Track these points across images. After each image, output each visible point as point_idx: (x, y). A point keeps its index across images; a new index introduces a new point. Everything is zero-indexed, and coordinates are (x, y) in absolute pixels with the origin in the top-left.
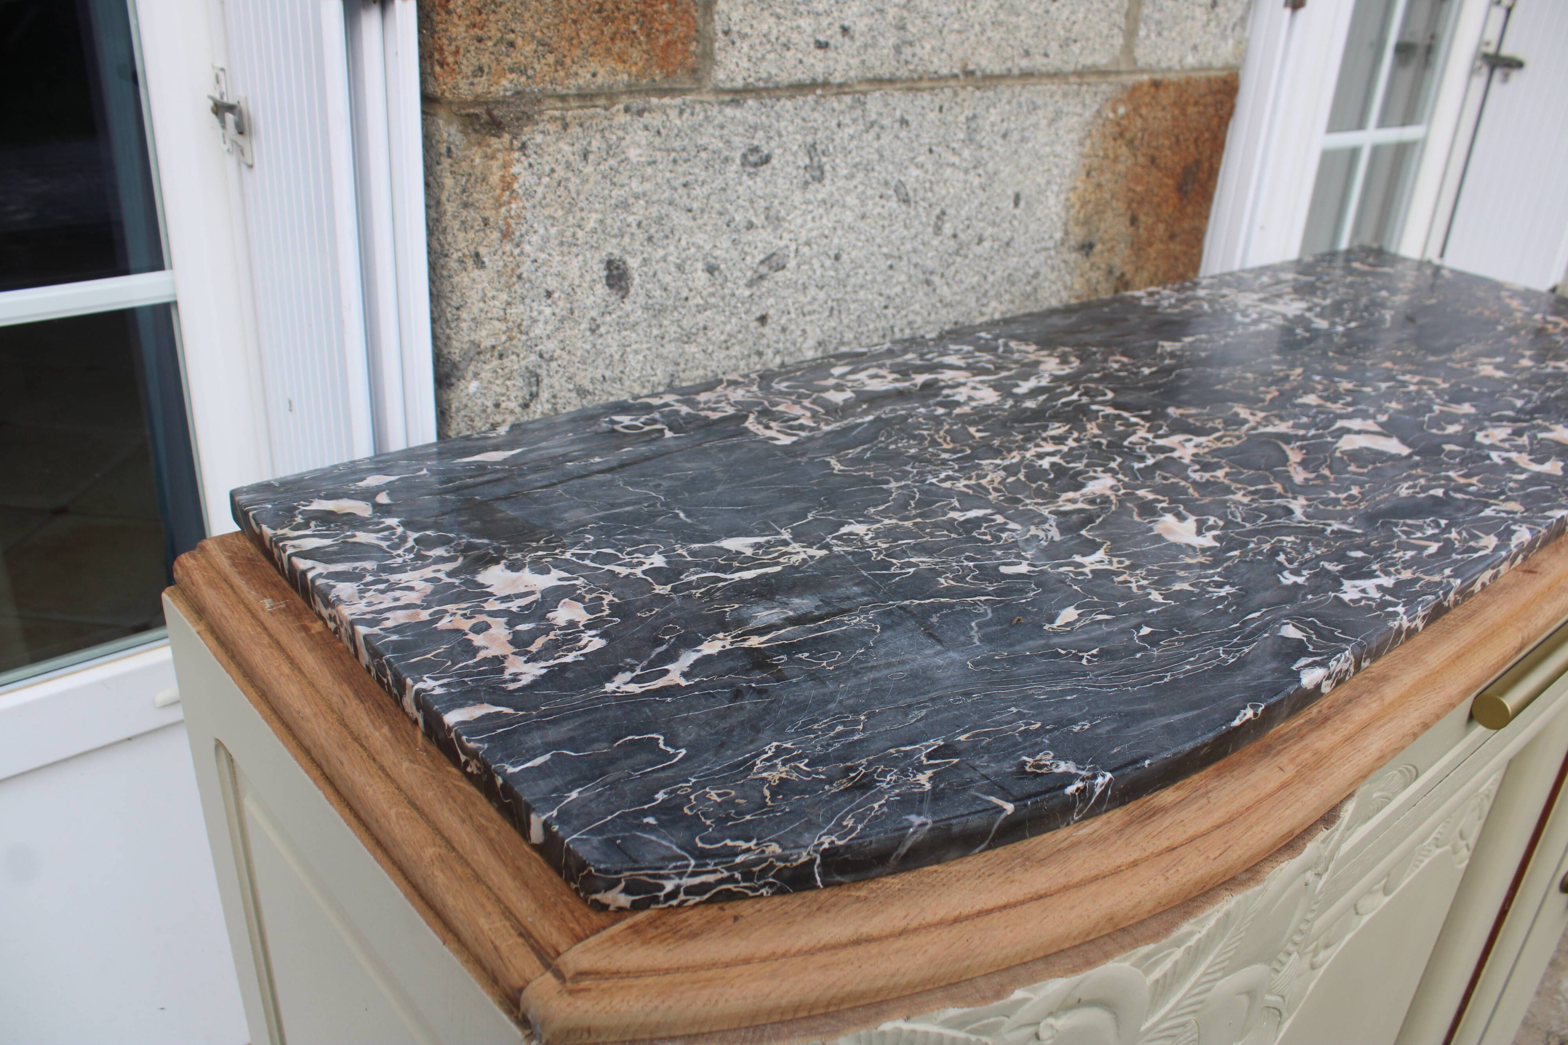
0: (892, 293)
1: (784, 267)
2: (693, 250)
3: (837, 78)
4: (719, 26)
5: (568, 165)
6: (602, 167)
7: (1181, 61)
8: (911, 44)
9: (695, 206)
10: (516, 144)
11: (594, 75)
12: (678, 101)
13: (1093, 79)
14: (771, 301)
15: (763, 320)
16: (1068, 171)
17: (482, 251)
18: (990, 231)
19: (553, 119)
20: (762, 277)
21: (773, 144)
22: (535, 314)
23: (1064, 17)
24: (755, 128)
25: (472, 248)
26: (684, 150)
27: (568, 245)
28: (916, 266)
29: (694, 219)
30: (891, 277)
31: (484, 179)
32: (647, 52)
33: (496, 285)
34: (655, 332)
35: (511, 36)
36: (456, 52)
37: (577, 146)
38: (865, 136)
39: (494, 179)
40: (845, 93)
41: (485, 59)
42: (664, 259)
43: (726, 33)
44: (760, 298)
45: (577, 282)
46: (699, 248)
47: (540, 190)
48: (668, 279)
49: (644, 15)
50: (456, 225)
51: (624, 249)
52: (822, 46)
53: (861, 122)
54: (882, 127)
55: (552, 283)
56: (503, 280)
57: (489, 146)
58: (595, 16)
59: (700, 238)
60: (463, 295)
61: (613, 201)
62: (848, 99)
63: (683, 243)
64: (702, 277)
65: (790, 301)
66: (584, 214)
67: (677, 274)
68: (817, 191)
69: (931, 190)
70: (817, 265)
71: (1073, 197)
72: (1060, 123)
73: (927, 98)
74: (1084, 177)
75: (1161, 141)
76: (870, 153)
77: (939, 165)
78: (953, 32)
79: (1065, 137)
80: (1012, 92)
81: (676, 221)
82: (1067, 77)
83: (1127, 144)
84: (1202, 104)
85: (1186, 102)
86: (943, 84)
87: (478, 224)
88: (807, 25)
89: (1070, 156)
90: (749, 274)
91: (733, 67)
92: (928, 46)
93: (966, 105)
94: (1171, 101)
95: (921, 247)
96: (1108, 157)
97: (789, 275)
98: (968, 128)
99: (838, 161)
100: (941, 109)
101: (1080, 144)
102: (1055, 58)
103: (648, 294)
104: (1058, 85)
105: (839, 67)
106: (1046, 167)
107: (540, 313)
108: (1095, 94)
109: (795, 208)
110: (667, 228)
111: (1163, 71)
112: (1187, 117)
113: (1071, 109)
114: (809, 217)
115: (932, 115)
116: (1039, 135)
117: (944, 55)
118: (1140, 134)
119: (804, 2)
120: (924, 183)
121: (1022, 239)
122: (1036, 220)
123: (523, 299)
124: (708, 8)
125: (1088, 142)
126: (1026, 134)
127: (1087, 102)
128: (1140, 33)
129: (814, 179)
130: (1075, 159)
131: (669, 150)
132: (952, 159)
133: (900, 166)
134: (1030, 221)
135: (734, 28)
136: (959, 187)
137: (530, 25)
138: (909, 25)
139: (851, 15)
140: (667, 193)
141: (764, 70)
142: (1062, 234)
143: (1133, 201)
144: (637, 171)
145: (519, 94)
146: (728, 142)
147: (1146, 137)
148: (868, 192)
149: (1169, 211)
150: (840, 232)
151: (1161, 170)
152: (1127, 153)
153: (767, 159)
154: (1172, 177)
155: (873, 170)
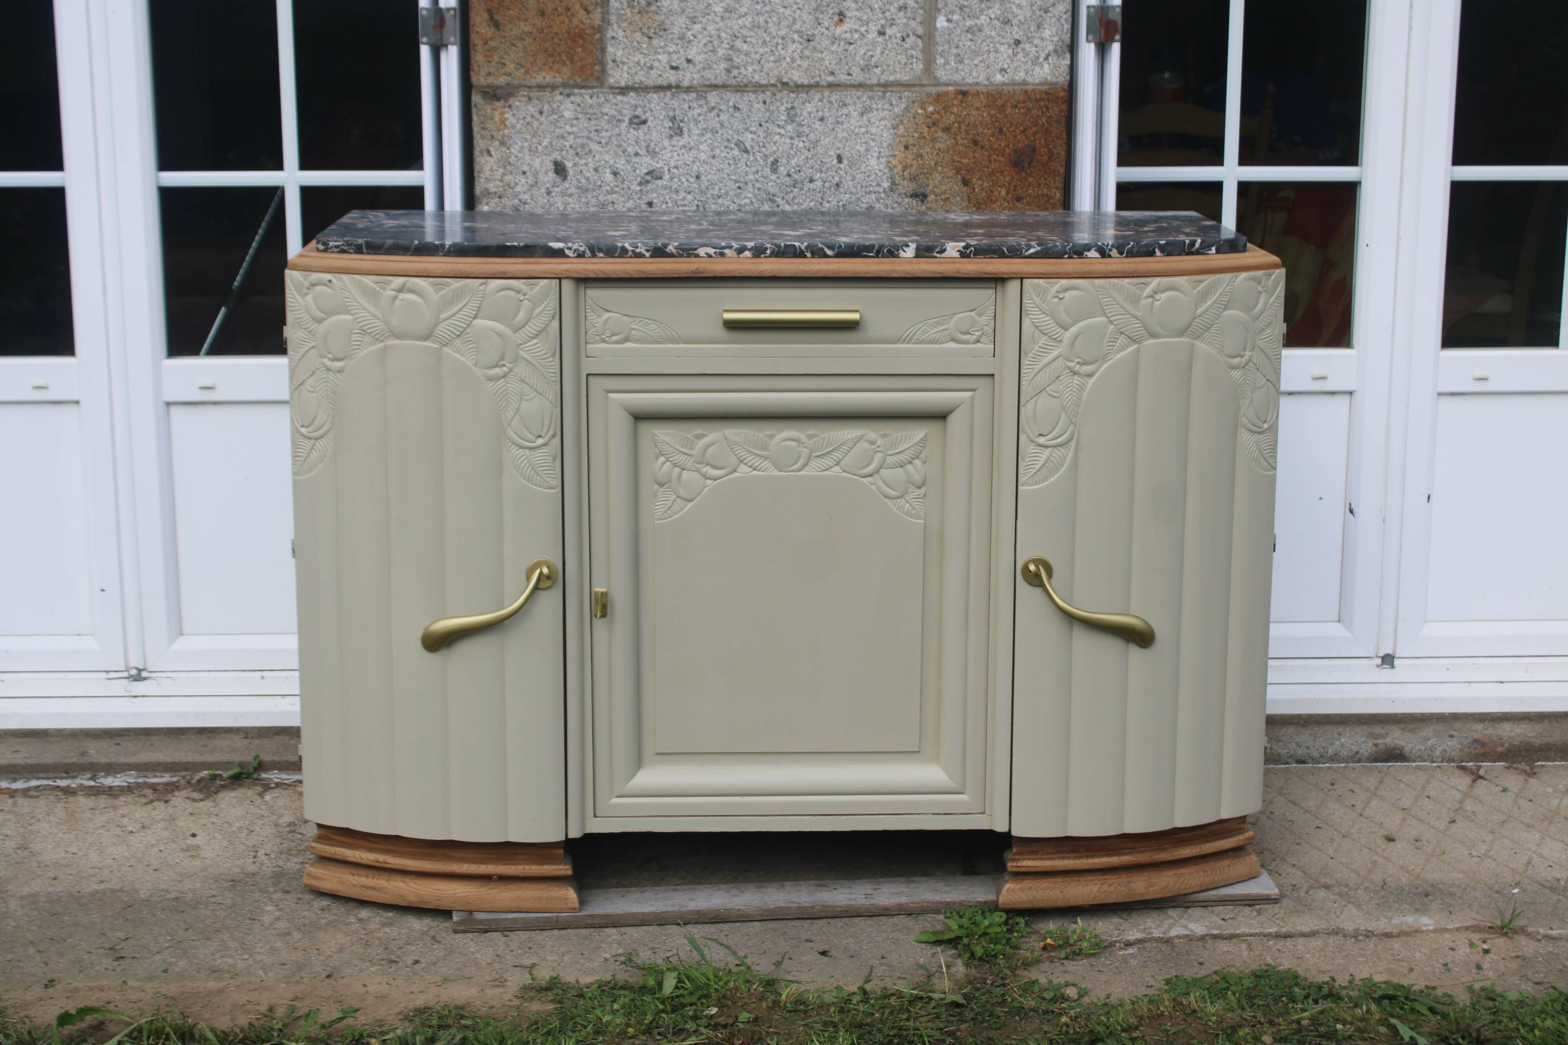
0: (743, 202)
1: (661, 178)
2: (603, 162)
3: (686, 84)
4: (609, 58)
5: (532, 116)
6: (550, 118)
7: (988, 79)
8: (738, 68)
9: (603, 141)
10: (507, 105)
11: (544, 78)
12: (590, 91)
13: (899, 89)
14: (655, 195)
15: (650, 204)
16: (885, 144)
17: (491, 149)
18: (818, 176)
19: (524, 96)
20: (648, 182)
21: (648, 115)
22: (517, 181)
23: (862, 53)
24: (636, 107)
25: (486, 147)
26: (595, 114)
27: (533, 151)
28: (759, 189)
29: (603, 147)
30: (741, 194)
31: (491, 118)
32: (572, 69)
33: (498, 165)
34: (584, 200)
35: (504, 61)
36: (478, 66)
37: (537, 108)
38: (709, 114)
39: (497, 119)
40: (692, 92)
41: (492, 70)
42: (586, 164)
43: (614, 61)
44: (647, 192)
45: (539, 169)
46: (606, 162)
47: (518, 126)
48: (588, 175)
49: (569, 53)
50: (479, 136)
51: (563, 157)
52: (676, 68)
53: (705, 106)
54: (720, 110)
55: (526, 168)
56: (501, 163)
57: (494, 105)
58: (543, 53)
59: (607, 157)
60: (481, 167)
61: (556, 134)
62: (694, 95)
63: (597, 158)
64: (609, 177)
65: (667, 197)
66: (541, 138)
67: (594, 173)
68: (679, 140)
69: (764, 147)
70: (684, 180)
71: (894, 162)
72: (871, 115)
73: (752, 96)
74: (902, 149)
75: (981, 130)
76: (714, 123)
77: (768, 133)
78: (769, 62)
79: (877, 123)
80: (823, 95)
81: (592, 147)
82: (871, 87)
83: (943, 130)
84: (1023, 108)
85: (1003, 106)
86: (764, 89)
87: (489, 137)
88: (664, 58)
89: (885, 135)
90: (639, 179)
91: (618, 77)
92: (750, 69)
93: (784, 101)
94: (984, 104)
95: (762, 179)
96: (924, 138)
97: (665, 183)
98: (788, 114)
99: (691, 126)
100: (765, 102)
101: (894, 128)
102: (858, 76)
103: (578, 181)
104: (863, 92)
105: (686, 79)
106: (863, 141)
107: (520, 181)
108: (901, 98)
109: (665, 148)
110: (587, 150)
111: (970, 85)
112: (1007, 115)
113: (879, 106)
114: (675, 154)
115: (758, 105)
116: (852, 121)
117: (763, 74)
118: (956, 125)
119: (661, 47)
120: (758, 142)
121: (851, 183)
122: (861, 173)
123: (511, 173)
124: (603, 50)
125: (901, 128)
126: (840, 120)
127: (894, 102)
128: (938, 62)
129: (676, 134)
130: (891, 137)
131: (586, 114)
132: (778, 131)
133: (737, 132)
134: (855, 173)
135: (618, 59)
136: (787, 147)
137: (512, 56)
138: (734, 58)
139: (692, 53)
140: (586, 134)
141: (637, 79)
142: (889, 184)
143: (961, 169)
144: (569, 122)
145: (508, 84)
146: (620, 112)
147: (963, 127)
148: (716, 144)
149: (1007, 179)
150: (698, 164)
151: (987, 150)
152: (945, 136)
153: (645, 122)
154: (1003, 156)
155: (717, 132)
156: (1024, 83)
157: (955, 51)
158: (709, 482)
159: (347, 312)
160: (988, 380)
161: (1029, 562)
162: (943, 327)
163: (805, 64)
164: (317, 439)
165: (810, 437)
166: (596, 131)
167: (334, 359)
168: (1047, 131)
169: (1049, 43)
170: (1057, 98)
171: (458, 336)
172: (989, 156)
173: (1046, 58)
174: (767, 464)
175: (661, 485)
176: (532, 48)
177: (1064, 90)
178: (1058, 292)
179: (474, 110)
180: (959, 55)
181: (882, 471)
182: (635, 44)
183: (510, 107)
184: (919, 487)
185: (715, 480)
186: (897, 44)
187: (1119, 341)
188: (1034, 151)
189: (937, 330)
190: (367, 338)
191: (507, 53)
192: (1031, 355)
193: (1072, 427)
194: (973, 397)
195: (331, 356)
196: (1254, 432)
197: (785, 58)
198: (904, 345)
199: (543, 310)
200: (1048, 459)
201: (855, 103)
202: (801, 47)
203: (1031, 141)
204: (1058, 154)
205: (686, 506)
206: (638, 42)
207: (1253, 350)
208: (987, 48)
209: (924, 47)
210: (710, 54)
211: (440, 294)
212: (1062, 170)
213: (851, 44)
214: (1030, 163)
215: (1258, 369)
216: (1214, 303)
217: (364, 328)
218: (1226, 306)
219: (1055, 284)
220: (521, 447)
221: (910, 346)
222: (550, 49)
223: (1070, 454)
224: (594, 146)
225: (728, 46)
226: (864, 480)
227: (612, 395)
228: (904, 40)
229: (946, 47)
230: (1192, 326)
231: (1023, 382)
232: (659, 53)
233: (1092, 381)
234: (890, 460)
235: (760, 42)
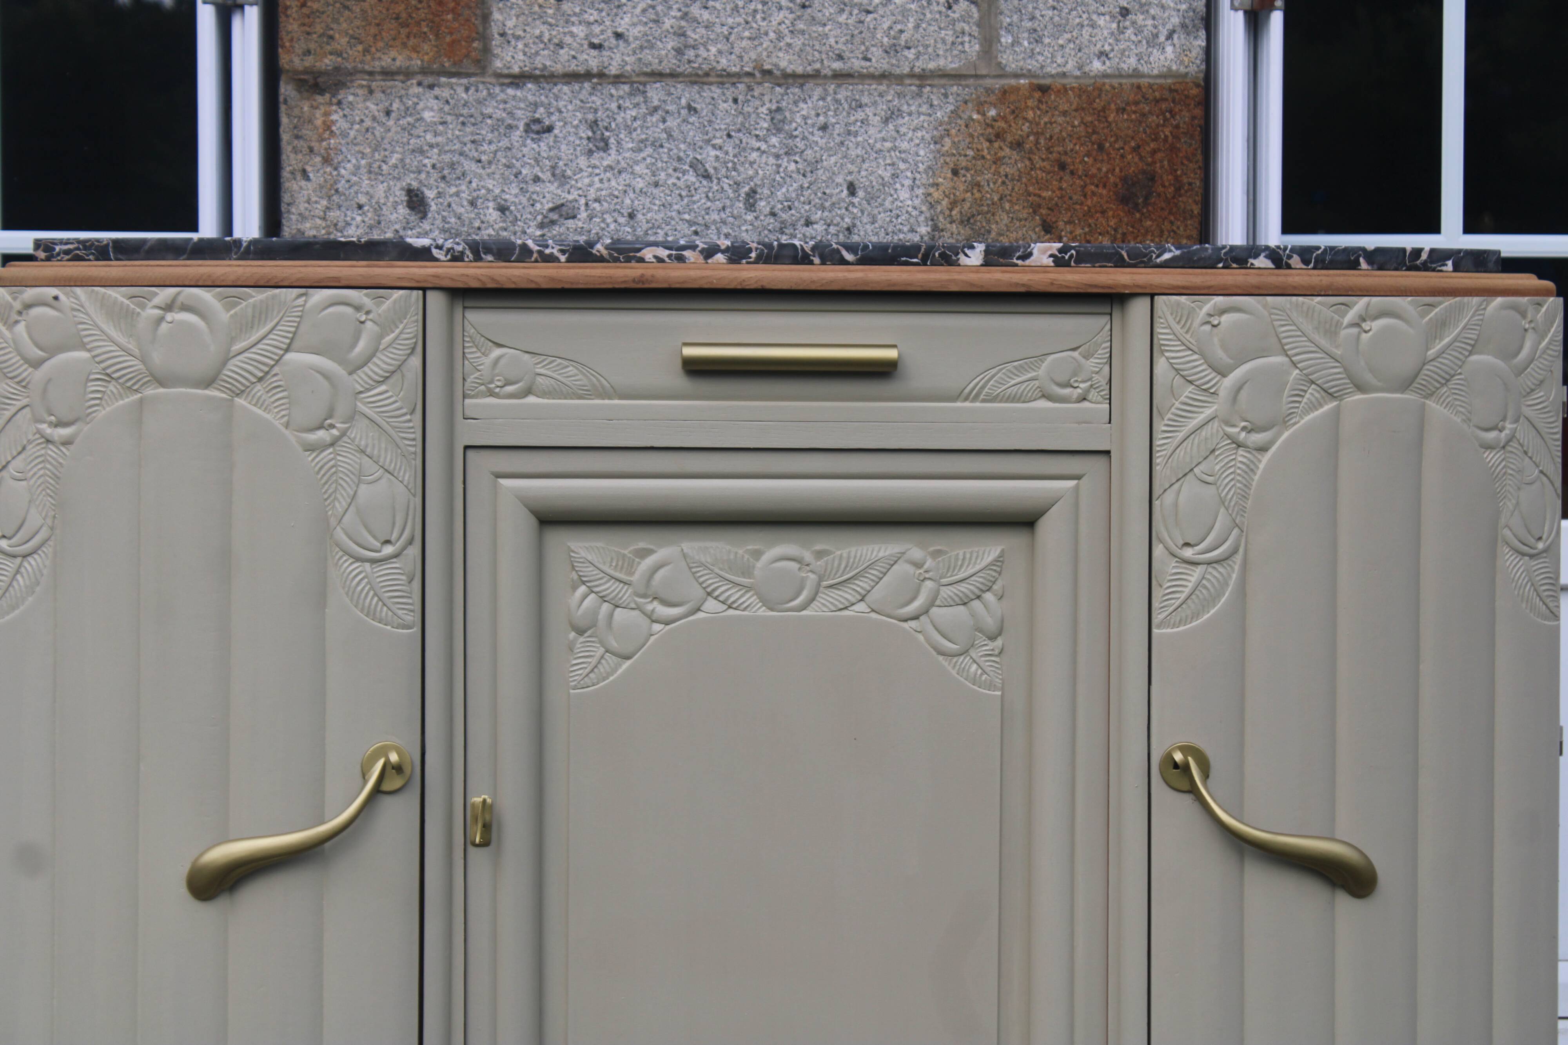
1: (574, 217)
2: (483, 191)
3: (613, 70)
4: (495, 30)
5: (374, 119)
6: (401, 122)
7: (1080, 68)
8: (694, 47)
9: (484, 158)
10: (334, 100)
11: (394, 60)
12: (464, 81)
17: (309, 169)
18: (820, 214)
19: (362, 86)
20: (553, 222)
21: (554, 118)
22: (348, 219)
23: (886, 26)
24: (536, 105)
25: (300, 165)
26: (472, 116)
27: (374, 173)
28: (727, 236)
29: (484, 168)
31: (310, 121)
32: (437, 46)
33: (318, 193)
35: (331, 32)
36: (292, 40)
37: (381, 106)
38: (649, 118)
39: (319, 122)
40: (624, 83)
41: (312, 46)
42: (457, 194)
43: (503, 35)
45: (382, 201)
46: (489, 191)
47: (352, 133)
48: (461, 210)
49: (433, 22)
50: (290, 148)
51: (421, 182)
52: (598, 47)
53: (643, 106)
54: (667, 112)
55: (362, 199)
56: (324, 191)
57: (315, 100)
58: (393, 21)
60: (292, 196)
61: (410, 147)
62: (626, 88)
63: (474, 185)
64: (493, 215)
66: (387, 153)
67: (469, 208)
68: (602, 158)
69: (735, 169)
70: (609, 220)
71: (937, 195)
72: (900, 121)
73: (716, 91)
74: (949, 175)
75: (1070, 146)
76: (657, 132)
77: (741, 148)
78: (742, 39)
79: (910, 134)
80: (825, 90)
81: (466, 168)
82: (899, 79)
83: (1012, 146)
84: (1135, 112)
85: (1104, 109)
86: (735, 80)
87: (305, 150)
88: (580, 31)
89: (922, 153)
90: (539, 218)
91: (509, 59)
92: (713, 50)
93: (766, 98)
94: (1074, 107)
95: (731, 219)
96: (983, 157)
97: (580, 224)
98: (772, 119)
99: (622, 136)
100: (735, 101)
101: (936, 143)
102: (879, 62)
103: (444, 219)
104: (888, 86)
105: (614, 63)
106: (888, 161)
107: (353, 219)
108: (946, 96)
109: (581, 170)
110: (459, 172)
111: (1052, 76)
112: (1110, 124)
113: (913, 108)
114: (596, 179)
115: (725, 105)
116: (872, 131)
117: (733, 57)
118: (1031, 138)
119: (575, 14)
120: (725, 163)
121: (869, 227)
122: (885, 211)
123: (339, 207)
124: (486, 18)
125: (947, 141)
126: (852, 128)
127: (935, 103)
128: (1003, 40)
129: (598, 148)
130: (931, 156)
131: (458, 116)
132: (758, 144)
133: (693, 145)
134: (876, 211)
135: (510, 32)
136: (770, 169)
137: (345, 25)
138: (689, 33)
139: (624, 24)
140: (458, 146)
141: (539, 62)
142: (929, 229)
143: (1039, 206)
144: (430, 127)
145: (337, 69)
146: (511, 114)
147: (1042, 141)
148: (659, 164)
149: (1112, 223)
150: (632, 195)
151: (1080, 177)
152: (1015, 155)
153: (549, 129)
154: (1104, 186)
155: (662, 146)
156: (1136, 73)
157: (1029, 24)
158: (657, 627)
159: (83, 346)
160: (1101, 461)
161: (1173, 749)
162: (1029, 375)
163: (798, 42)
164: (25, 556)
165: (820, 554)
166: (473, 142)
167: (60, 424)
168: (1173, 149)
169: (1174, 13)
170: (1187, 97)
171: (260, 379)
172: (1084, 187)
173: (1169, 37)
174: (750, 598)
175: (581, 632)
176: (376, 13)
177: (1198, 85)
178: (1211, 315)
179: (283, 108)
180: (1035, 30)
181: (934, 610)
182: (536, 8)
183: (339, 103)
184: (992, 638)
185: (667, 624)
186: (940, 12)
187: (1307, 395)
188: (1152, 179)
189: (1019, 380)
190: (112, 387)
191: (336, 21)
192: (1169, 416)
193: (1236, 531)
194: (1077, 488)
195: (53, 418)
196: (1523, 554)
197: (766, 34)
198: (967, 404)
199: (396, 338)
200: (1198, 584)
201: (875, 103)
202: (791, 16)
203: (1148, 164)
204: (1190, 184)
205: (620, 665)
206: (540, 6)
207: (1516, 421)
208: (1077, 20)
209: (981, 18)
210: (651, 25)
211: (232, 312)
212: (1196, 210)
213: (868, 12)
214: (1146, 198)
215: (1526, 453)
216: (1455, 340)
217: (109, 371)
218: (1473, 346)
219: (1205, 303)
220: (358, 559)
221: (978, 404)
222: (404, 15)
223: (1234, 576)
224: (469, 166)
225: (679, 14)
226: (905, 625)
227: (503, 482)
228: (950, 7)
229: (1015, 18)
230: (1421, 376)
231: (1157, 460)
232: (573, 24)
233: (1266, 458)
234: (945, 592)
235: (728, 8)
